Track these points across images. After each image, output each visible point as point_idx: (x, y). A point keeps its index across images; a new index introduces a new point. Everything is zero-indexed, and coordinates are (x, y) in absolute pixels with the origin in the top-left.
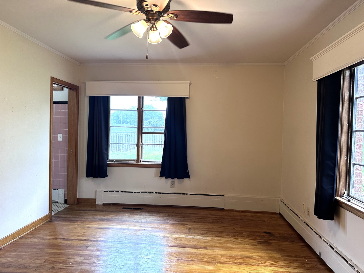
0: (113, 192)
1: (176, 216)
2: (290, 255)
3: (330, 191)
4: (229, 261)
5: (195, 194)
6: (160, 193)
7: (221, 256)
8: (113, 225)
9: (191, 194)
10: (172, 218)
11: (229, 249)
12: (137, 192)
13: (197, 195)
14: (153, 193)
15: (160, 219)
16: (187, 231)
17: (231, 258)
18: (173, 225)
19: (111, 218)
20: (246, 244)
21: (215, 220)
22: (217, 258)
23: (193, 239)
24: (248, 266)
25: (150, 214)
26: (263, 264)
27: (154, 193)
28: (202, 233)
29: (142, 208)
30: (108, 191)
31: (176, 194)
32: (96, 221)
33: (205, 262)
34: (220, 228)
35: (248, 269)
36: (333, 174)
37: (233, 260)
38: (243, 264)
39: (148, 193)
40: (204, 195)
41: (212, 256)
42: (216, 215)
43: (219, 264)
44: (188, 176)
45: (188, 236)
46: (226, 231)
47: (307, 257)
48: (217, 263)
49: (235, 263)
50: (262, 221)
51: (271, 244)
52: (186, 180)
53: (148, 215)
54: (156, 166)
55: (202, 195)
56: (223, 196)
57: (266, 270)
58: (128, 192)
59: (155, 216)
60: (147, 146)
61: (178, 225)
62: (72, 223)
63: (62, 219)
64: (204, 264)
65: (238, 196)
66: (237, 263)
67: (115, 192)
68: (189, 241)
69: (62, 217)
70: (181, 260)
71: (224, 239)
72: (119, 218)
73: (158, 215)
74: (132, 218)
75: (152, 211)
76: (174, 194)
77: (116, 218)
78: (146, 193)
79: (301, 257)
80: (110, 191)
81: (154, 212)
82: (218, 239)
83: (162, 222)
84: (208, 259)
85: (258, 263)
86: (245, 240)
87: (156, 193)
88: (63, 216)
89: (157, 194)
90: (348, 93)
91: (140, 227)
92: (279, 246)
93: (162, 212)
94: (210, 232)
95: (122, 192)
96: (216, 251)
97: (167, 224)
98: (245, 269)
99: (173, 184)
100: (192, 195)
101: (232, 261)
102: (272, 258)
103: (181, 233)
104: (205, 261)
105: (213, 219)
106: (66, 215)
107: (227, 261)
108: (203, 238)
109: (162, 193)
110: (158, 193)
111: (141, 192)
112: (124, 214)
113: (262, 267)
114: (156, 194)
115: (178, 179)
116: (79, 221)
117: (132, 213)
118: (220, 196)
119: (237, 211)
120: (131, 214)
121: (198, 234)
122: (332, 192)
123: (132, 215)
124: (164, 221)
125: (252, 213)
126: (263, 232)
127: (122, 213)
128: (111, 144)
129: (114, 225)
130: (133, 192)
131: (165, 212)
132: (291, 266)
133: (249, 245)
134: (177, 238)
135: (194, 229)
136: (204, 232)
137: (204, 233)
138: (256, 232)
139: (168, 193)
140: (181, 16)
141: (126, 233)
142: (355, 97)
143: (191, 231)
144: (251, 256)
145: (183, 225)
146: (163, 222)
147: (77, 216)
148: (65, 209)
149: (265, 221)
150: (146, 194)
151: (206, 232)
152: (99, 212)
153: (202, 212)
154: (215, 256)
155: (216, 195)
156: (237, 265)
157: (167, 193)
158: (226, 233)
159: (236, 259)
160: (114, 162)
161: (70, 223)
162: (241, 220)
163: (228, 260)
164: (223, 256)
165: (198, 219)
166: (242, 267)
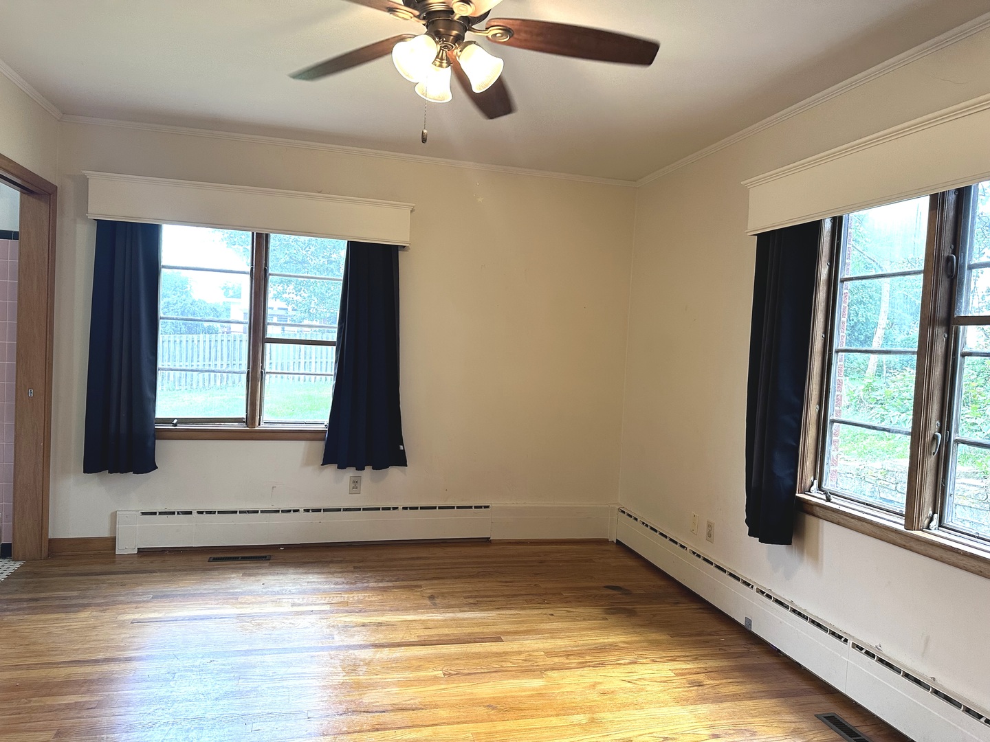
0: (173, 513)
1: (378, 569)
2: (686, 632)
3: (789, 482)
4: (568, 661)
5: (417, 508)
6: (319, 510)
7: (543, 654)
8: (212, 609)
9: (405, 508)
10: (369, 574)
11: (553, 634)
12: (248, 511)
13: (422, 508)
14: (298, 511)
15: (337, 580)
16: (428, 602)
17: (568, 654)
18: (384, 591)
19: (189, 588)
20: (582, 618)
21: (480, 570)
22: (539, 660)
23: (453, 620)
24: (614, 666)
25: (301, 570)
26: (643, 658)
27: (301, 510)
28: (466, 604)
29: (268, 554)
30: (155, 513)
31: (364, 509)
32: (147, 602)
33: (514, 671)
34: (505, 588)
35: (619, 675)
36: (795, 444)
37: (575, 659)
38: (602, 664)
39: (283, 511)
40: (440, 508)
41: (523, 656)
42: (477, 557)
43: (550, 673)
44: (401, 460)
45: (438, 615)
46: (523, 593)
47: (720, 633)
48: (545, 671)
49: (582, 665)
50: (587, 562)
51: (635, 612)
52: (394, 472)
53: (297, 573)
54: (308, 435)
55: (435, 508)
56: (487, 507)
57: (656, 672)
58: (219, 512)
59: (318, 573)
60: (282, 378)
61: (395, 590)
62: (72, 615)
63: (25, 605)
64: (514, 677)
65: (524, 505)
66: (588, 664)
67: (178, 513)
68: (448, 627)
69: (21, 600)
70: (456, 674)
71: (528, 612)
72: (217, 587)
73: (325, 570)
74: (256, 584)
75: (303, 561)
76: (359, 509)
77: (205, 587)
78: (278, 511)
79: (710, 634)
80: (160, 513)
81: (308, 563)
82: (514, 614)
83: (347, 587)
84: (518, 663)
85: (632, 659)
86: (577, 610)
87: (308, 511)
88: (25, 596)
89: (311, 513)
90: (828, 267)
91: (293, 605)
92: (654, 615)
93: (332, 562)
94: (485, 599)
95: (202, 513)
96: (525, 642)
97: (365, 589)
98: (613, 675)
99: (356, 483)
100: (409, 511)
101: (574, 661)
102: (655, 644)
103: (416, 608)
104: (514, 669)
105: (477, 568)
106: (30, 592)
107: (563, 663)
108: (476, 615)
109: (325, 510)
110: (314, 511)
111: (262, 512)
112: (226, 576)
113: (644, 666)
114: (308, 513)
115: (373, 469)
116: (89, 605)
117: (248, 571)
118: (481, 507)
119: (522, 543)
120: (244, 575)
121: (461, 607)
122: (791, 483)
123: (250, 575)
124: (351, 583)
125: (557, 545)
126: (605, 587)
127: (216, 573)
128: (163, 370)
129: (212, 606)
130: (236, 512)
131: (340, 562)
132: (701, 655)
133: (589, 620)
134: (414, 623)
135: (443, 595)
136: (472, 601)
137: (475, 604)
138: (590, 588)
139: (342, 508)
140: (523, 36)
141: (265, 626)
142: (840, 277)
143: (438, 601)
144: (610, 645)
145: (411, 588)
146: (352, 586)
147: (75, 593)
148: (14, 575)
149: (594, 562)
150: (277, 514)
151: (477, 601)
152: (141, 575)
153: (439, 552)
154: (530, 655)
155: (471, 507)
156: (591, 668)
157: (339, 510)
158: (525, 598)
159: (581, 654)
160: (175, 425)
161: (63, 615)
162: (541, 562)
163: (563, 660)
164: (549, 654)
165: (439, 571)
166: (601, 671)
